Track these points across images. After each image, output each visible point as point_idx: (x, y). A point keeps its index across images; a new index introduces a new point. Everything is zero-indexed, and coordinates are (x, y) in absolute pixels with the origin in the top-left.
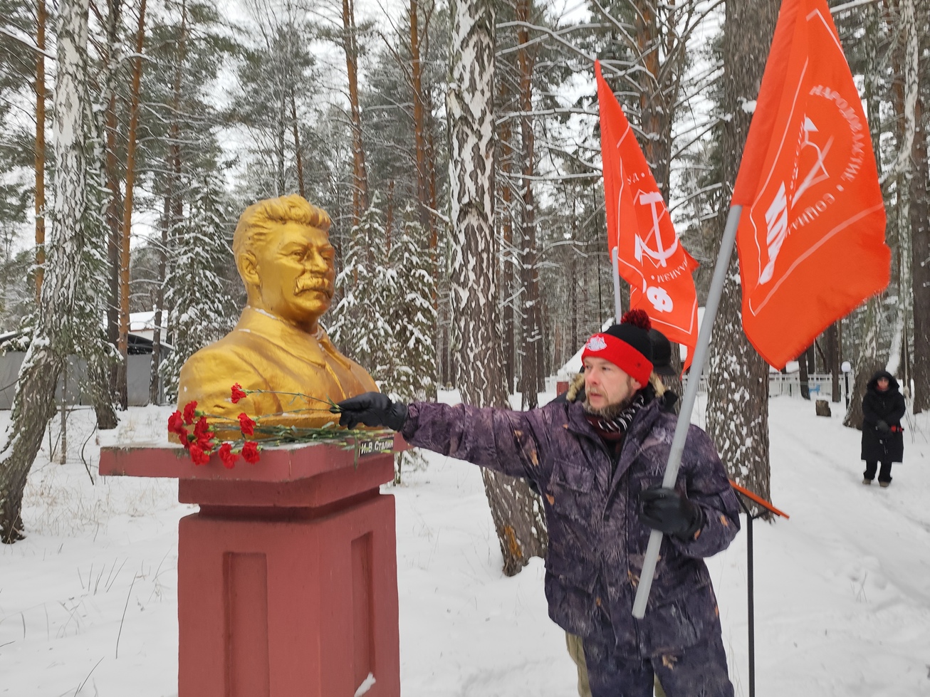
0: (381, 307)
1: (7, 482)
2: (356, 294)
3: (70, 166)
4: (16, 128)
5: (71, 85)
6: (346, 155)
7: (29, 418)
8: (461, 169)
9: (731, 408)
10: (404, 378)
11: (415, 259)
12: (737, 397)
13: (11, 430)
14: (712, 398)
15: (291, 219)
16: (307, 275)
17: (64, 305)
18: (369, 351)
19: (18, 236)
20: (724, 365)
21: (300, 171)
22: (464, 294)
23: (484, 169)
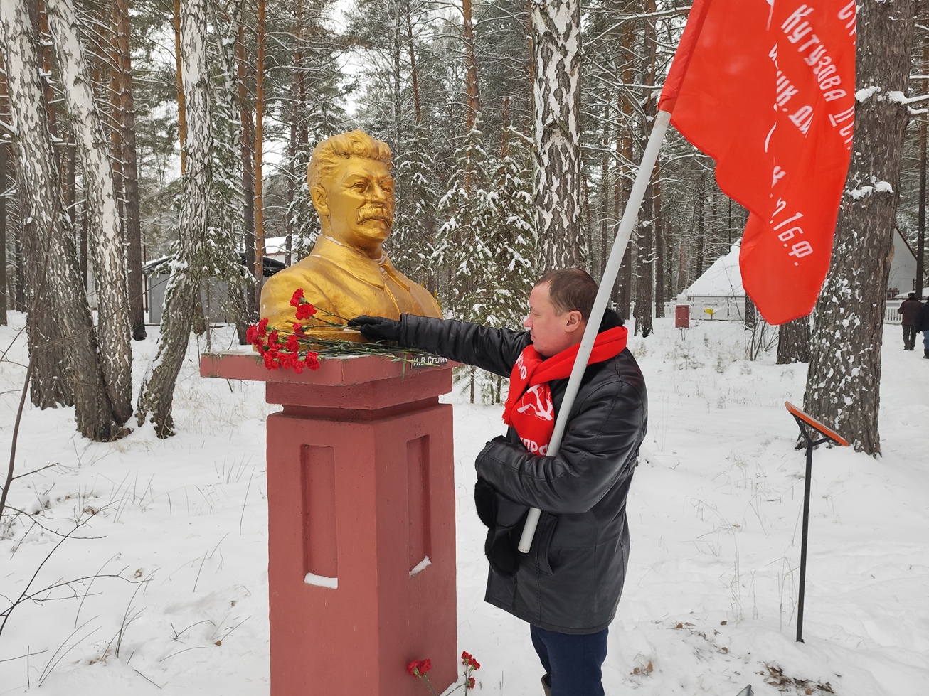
0: (482, 230)
1: (160, 387)
2: (458, 217)
3: (197, 103)
4: (161, 65)
5: (194, 26)
6: (462, 72)
7: (175, 332)
8: (546, 89)
9: (838, 334)
10: (502, 301)
11: (516, 180)
12: (846, 323)
13: (161, 342)
14: (817, 324)
15: (353, 153)
16: (368, 205)
17: (198, 232)
18: (470, 274)
19: (169, 168)
20: (833, 289)
21: (416, 91)
22: (548, 217)
23: (568, 87)
